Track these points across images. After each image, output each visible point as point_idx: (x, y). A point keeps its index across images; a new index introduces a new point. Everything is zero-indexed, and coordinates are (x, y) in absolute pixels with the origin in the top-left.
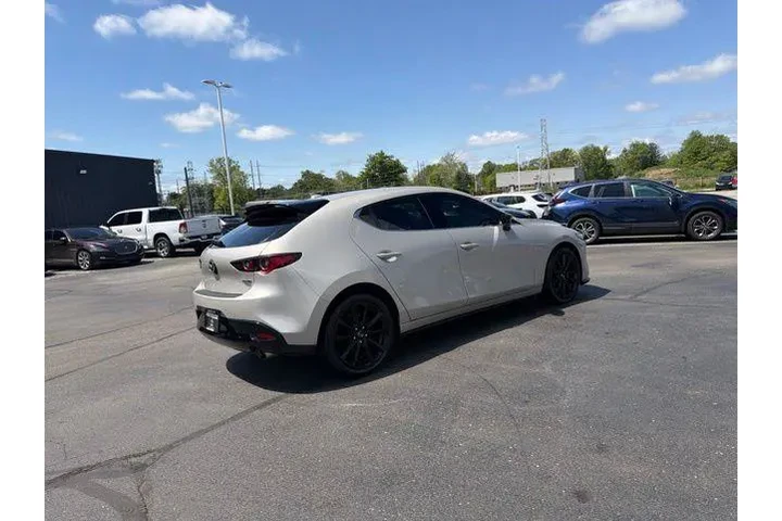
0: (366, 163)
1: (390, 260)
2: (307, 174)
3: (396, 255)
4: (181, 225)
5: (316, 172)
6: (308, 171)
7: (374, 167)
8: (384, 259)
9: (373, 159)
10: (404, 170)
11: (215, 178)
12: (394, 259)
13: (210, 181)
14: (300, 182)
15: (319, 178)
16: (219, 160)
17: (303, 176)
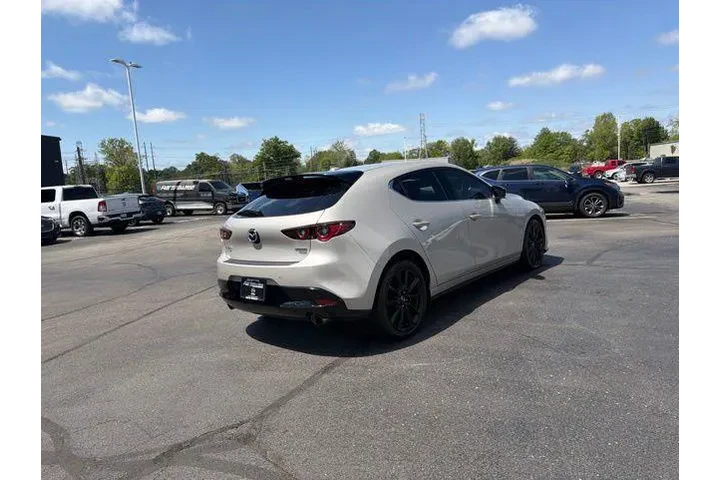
1: (422, 229)
2: (201, 157)
3: (426, 224)
4: (100, 204)
5: (211, 154)
6: (202, 154)
7: (268, 151)
8: (418, 227)
9: (267, 144)
10: (298, 155)
11: (106, 159)
12: (425, 227)
15: (213, 160)
16: (111, 141)
17: (197, 158)
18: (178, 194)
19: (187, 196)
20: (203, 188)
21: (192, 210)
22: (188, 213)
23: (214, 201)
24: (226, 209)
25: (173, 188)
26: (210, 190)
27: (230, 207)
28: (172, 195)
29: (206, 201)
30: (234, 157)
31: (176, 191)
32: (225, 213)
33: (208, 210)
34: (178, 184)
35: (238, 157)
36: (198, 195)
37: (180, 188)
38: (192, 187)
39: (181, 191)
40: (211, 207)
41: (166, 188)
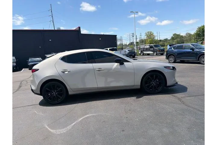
0: (197, 29)
3: (68, 71)
5: (178, 34)
7: (199, 31)
11: (146, 37)
12: (67, 72)
13: (145, 38)
14: (172, 37)
15: (178, 35)
16: (148, 32)
17: (173, 35)
18: (145, 49)
19: (147, 50)
20: (151, 47)
21: (149, 54)
22: (148, 54)
23: (154, 51)
24: (157, 54)
26: (153, 48)
28: (143, 49)
29: (152, 51)
30: (187, 34)
31: (144, 48)
32: (157, 55)
33: (152, 54)
34: (145, 46)
35: (189, 34)
36: (150, 49)
37: (145, 47)
38: (148, 47)
39: (145, 48)
40: (153, 53)
41: (142, 47)
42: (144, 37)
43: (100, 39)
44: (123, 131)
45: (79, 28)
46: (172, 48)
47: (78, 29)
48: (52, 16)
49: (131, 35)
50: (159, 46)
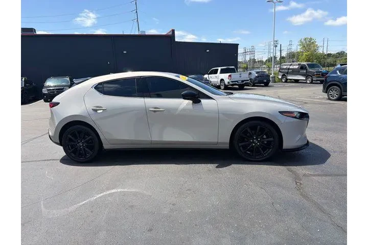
1: (99, 112)
3: (103, 110)
4: (229, 76)
8: (95, 110)
11: (301, 49)
12: (101, 111)
13: (299, 50)
16: (305, 39)
18: (290, 71)
19: (294, 72)
20: (302, 67)
21: (299, 80)
22: (297, 81)
23: (307, 76)
24: (312, 80)
25: (288, 67)
26: (306, 69)
27: (314, 79)
28: (286, 71)
29: (303, 75)
31: (289, 69)
32: (312, 83)
34: (291, 65)
36: (299, 71)
37: (291, 67)
38: (297, 67)
39: (291, 69)
40: (305, 79)
41: (285, 67)
42: (296, 48)
43: (208, 51)
44: (150, 230)
45: (173, 31)
46: (338, 72)
47: (171, 33)
48: (136, 12)
49: (272, 43)
50: (319, 67)
